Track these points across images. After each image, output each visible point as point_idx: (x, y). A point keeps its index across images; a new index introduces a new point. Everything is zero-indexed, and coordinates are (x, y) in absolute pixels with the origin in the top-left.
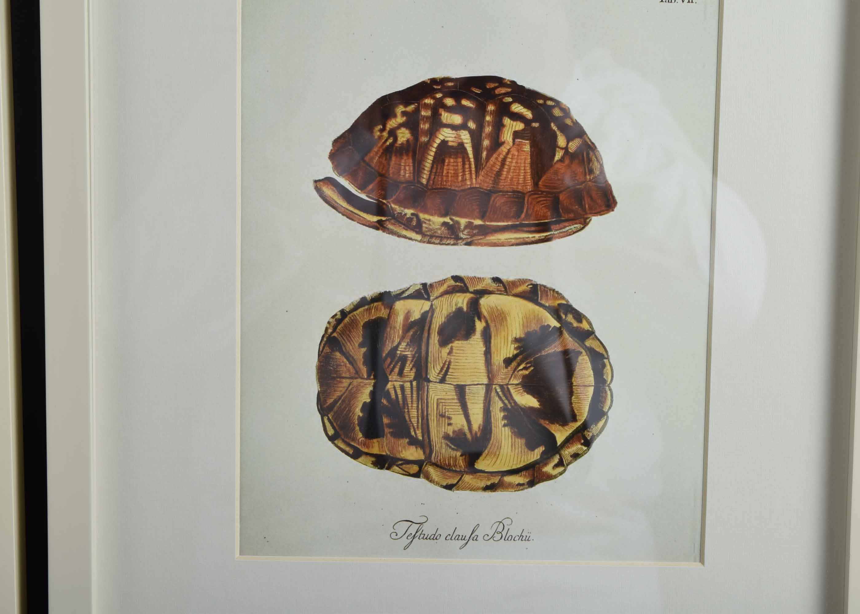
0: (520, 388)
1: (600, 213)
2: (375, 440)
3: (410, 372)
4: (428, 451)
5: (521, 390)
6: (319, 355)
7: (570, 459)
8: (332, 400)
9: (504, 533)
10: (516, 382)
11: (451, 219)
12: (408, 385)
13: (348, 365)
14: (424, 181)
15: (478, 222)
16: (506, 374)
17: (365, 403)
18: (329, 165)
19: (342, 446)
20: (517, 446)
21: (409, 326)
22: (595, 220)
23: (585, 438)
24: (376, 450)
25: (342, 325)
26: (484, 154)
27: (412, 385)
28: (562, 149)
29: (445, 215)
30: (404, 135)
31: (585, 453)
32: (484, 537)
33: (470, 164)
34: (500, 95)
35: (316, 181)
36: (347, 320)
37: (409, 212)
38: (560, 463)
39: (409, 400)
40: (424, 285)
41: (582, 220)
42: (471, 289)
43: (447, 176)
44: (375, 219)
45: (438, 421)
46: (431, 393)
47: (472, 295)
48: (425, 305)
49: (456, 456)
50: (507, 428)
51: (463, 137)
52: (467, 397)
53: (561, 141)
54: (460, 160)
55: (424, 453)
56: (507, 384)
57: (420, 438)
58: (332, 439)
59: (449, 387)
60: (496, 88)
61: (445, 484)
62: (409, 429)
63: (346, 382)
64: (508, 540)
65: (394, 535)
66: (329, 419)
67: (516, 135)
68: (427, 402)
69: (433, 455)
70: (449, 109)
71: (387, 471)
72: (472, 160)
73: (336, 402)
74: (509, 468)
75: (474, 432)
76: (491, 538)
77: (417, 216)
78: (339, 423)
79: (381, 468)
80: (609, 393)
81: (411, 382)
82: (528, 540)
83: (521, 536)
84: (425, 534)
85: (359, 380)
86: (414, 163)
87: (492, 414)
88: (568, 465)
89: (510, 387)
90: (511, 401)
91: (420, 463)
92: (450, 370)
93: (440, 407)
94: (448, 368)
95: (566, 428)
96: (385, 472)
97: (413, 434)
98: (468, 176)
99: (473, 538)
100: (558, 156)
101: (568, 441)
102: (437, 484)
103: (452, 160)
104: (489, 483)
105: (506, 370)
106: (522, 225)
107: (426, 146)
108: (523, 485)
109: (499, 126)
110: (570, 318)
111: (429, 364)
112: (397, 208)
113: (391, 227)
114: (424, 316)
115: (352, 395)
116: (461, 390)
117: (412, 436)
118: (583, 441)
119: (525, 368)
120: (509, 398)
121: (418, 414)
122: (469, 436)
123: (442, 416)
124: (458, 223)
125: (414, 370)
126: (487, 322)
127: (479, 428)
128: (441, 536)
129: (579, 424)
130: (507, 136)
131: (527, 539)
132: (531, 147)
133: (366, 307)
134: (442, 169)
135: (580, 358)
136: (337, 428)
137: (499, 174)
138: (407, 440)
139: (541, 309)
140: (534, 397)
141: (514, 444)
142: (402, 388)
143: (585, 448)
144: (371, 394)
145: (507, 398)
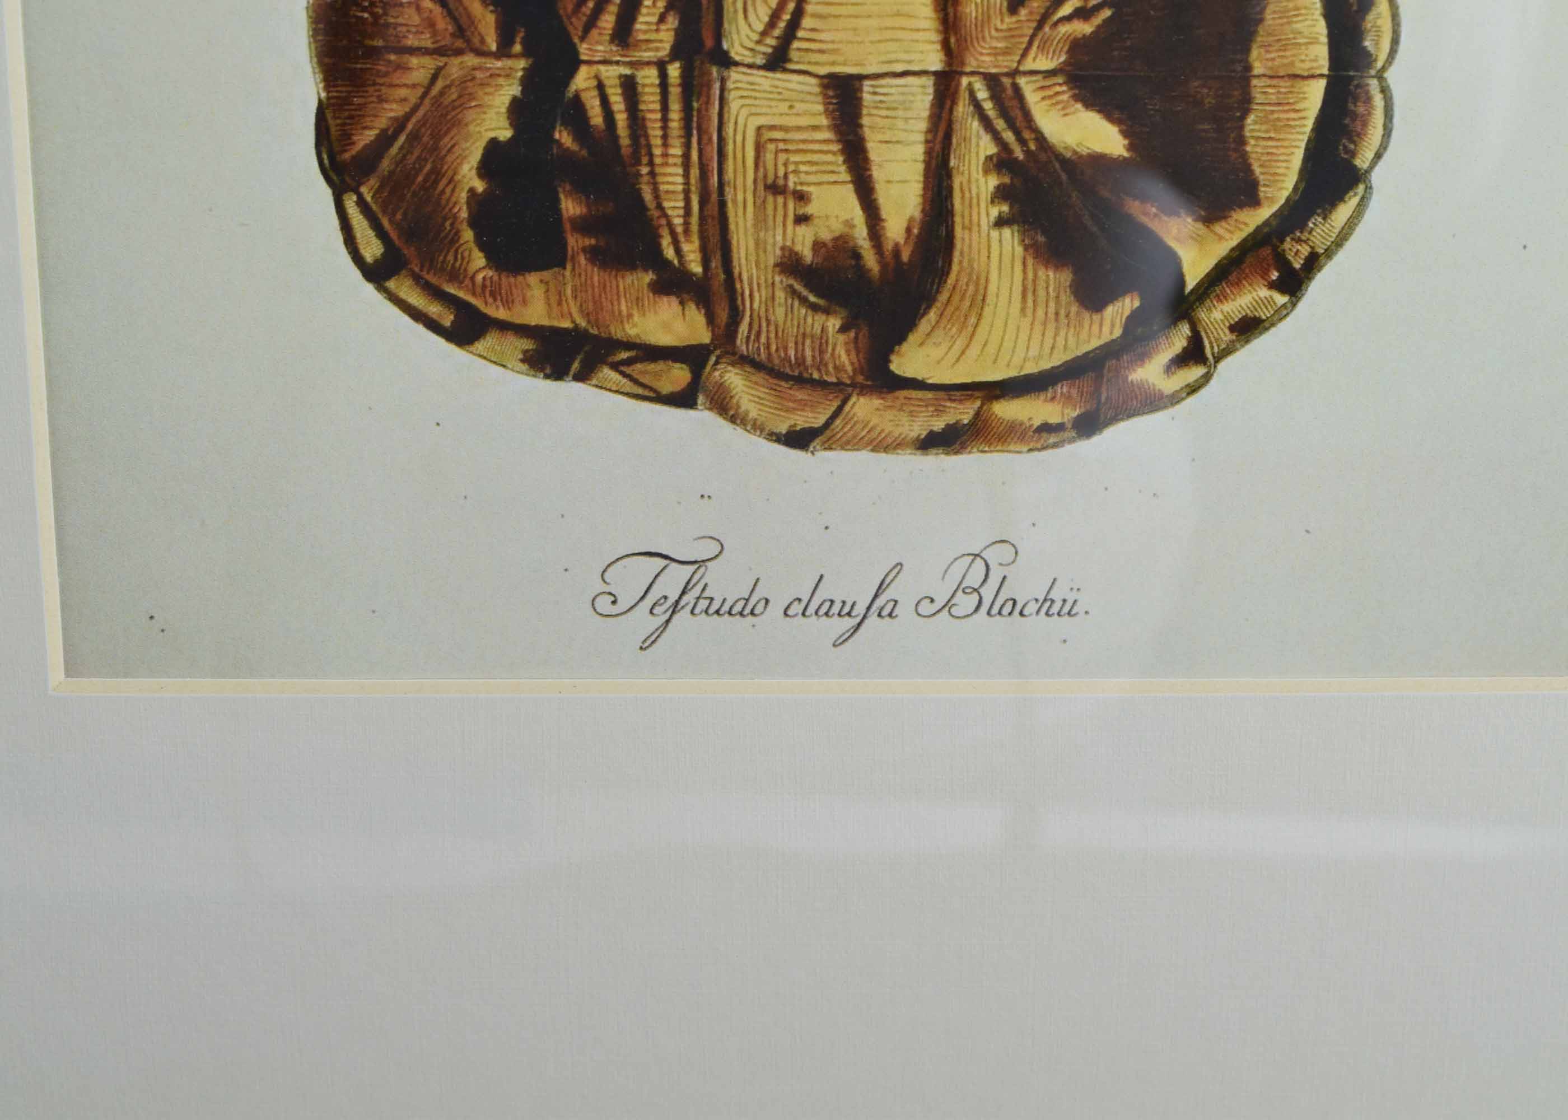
0: (1060, 88)
2: (533, 279)
3: (655, 28)
4: (723, 315)
5: (1063, 92)
7: (1227, 336)
8: (370, 135)
9: (988, 593)
10: (1045, 63)
12: (648, 77)
16: (1011, 34)
17: (493, 144)
19: (416, 299)
20: (1041, 293)
23: (1282, 262)
24: (536, 313)
27: (663, 75)
31: (1281, 314)
32: (917, 605)
38: (1192, 353)
39: (655, 132)
45: (760, 207)
46: (734, 105)
49: (823, 329)
50: (1007, 232)
52: (865, 121)
55: (711, 319)
56: (1014, 73)
57: (697, 269)
58: (376, 273)
59: (800, 83)
61: (783, 428)
62: (656, 239)
63: (420, 69)
64: (1000, 613)
65: (604, 604)
66: (361, 203)
68: (721, 140)
69: (743, 328)
73: (385, 140)
74: (1012, 373)
75: (889, 246)
76: (944, 607)
78: (399, 216)
79: (558, 374)
80: (1378, 101)
81: (661, 66)
82: (1069, 613)
83: (1045, 600)
84: (712, 599)
85: (471, 60)
87: (957, 182)
88: (1218, 359)
89: (1022, 81)
90: (1027, 135)
91: (694, 358)
92: (807, 22)
93: (769, 157)
94: (798, 13)
95: (1219, 228)
96: (570, 390)
97: (670, 253)
99: (882, 608)
101: (1225, 274)
102: (757, 427)
104: (938, 425)
105: (1009, 21)
108: (1059, 428)
115: (444, 114)
116: (843, 96)
117: (668, 263)
118: (1275, 275)
119: (1081, 13)
120: (1020, 122)
121: (687, 183)
122: (870, 260)
123: (776, 189)
125: (673, 21)
127: (908, 230)
128: (770, 604)
129: (1264, 213)
131: (1066, 609)
136: (394, 235)
138: (648, 277)
140: (1110, 118)
141: (1030, 287)
142: (630, 87)
143: (1281, 299)
144: (517, 109)
145: (1011, 125)
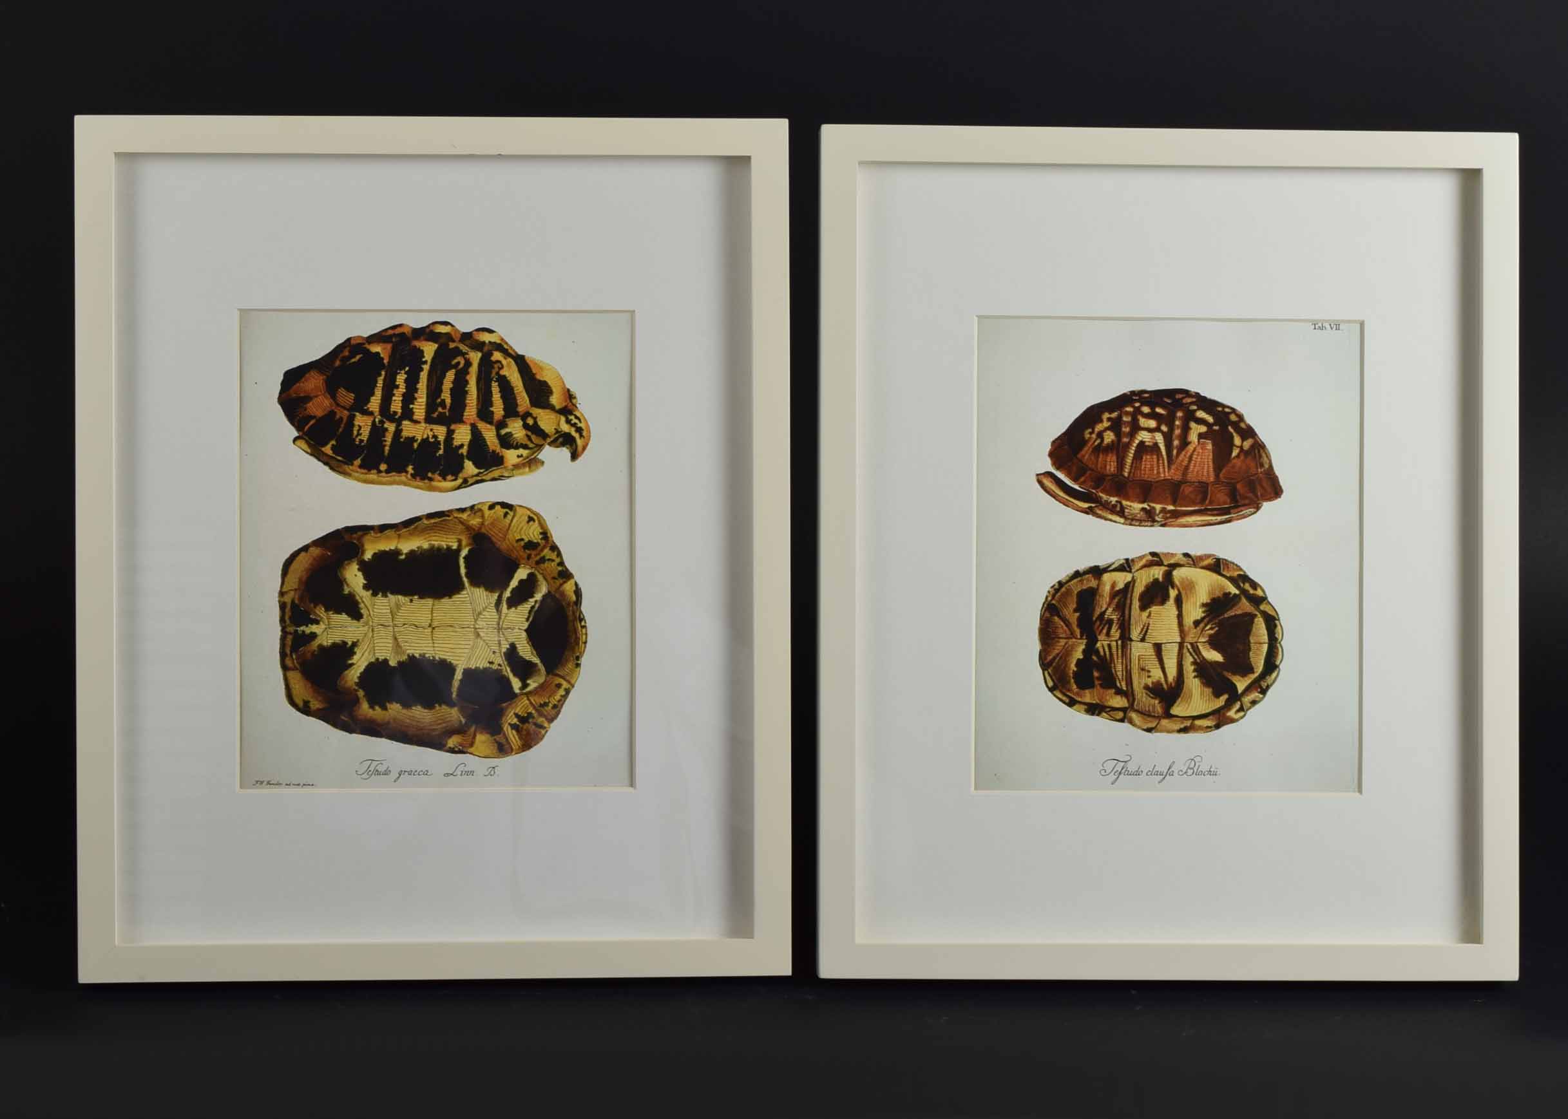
0: (1208, 646)
1: (1269, 499)
2: (1087, 691)
3: (1115, 633)
4: (1131, 699)
6: (1041, 619)
7: (1249, 705)
8: (1051, 657)
10: (1203, 640)
11: (1149, 505)
12: (1114, 644)
13: (1065, 628)
14: (1126, 474)
15: (1171, 508)
16: (1195, 633)
17: (1079, 659)
18: (1048, 461)
19: (1060, 696)
20: (1205, 695)
21: (1114, 594)
22: (1266, 506)
23: (1261, 687)
24: (1088, 699)
25: (1059, 594)
26: (1175, 452)
27: (1117, 643)
28: (1238, 447)
29: (1143, 502)
30: (1109, 437)
31: (1263, 698)
33: (1163, 460)
34: (1186, 404)
35: (1038, 475)
36: (1063, 589)
37: (1114, 500)
38: (1241, 709)
39: (1115, 657)
40: (1127, 560)
41: (1255, 505)
42: (1166, 563)
43: (1145, 470)
44: (1086, 505)
45: (1139, 673)
46: (1133, 650)
47: (1166, 568)
48: (1128, 577)
49: (1155, 703)
50: (1196, 679)
51: (1157, 438)
52: (1163, 653)
53: (1237, 441)
54: (1155, 457)
55: (1128, 700)
56: (1196, 642)
57: (1125, 689)
58: (1051, 690)
59: (1148, 645)
60: (1183, 398)
61: (1145, 727)
62: (1115, 681)
63: (1063, 642)
66: (1049, 673)
67: (1201, 436)
68: (1130, 659)
69: (1136, 703)
70: (1147, 416)
71: (1097, 717)
72: (1165, 457)
73: (1054, 658)
74: (1199, 713)
75: (1169, 683)
77: (1120, 503)
78: (1057, 676)
79: (1093, 714)
80: (1280, 649)
81: (1117, 641)
85: (1074, 640)
86: (1117, 459)
87: (1184, 668)
88: (1247, 710)
89: (1198, 644)
90: (1200, 656)
91: (1124, 710)
92: (1149, 631)
93: (1141, 662)
94: (1147, 629)
95: (1246, 679)
96: (1096, 718)
97: (1118, 685)
98: (1161, 470)
100: (1235, 452)
101: (1248, 690)
102: (1139, 727)
103: (1148, 457)
104: (1182, 726)
105: (1195, 630)
106: (1207, 510)
107: (1128, 445)
108: (1210, 727)
109: (1186, 429)
110: (1247, 586)
111: (1131, 627)
112: (1104, 497)
113: (1099, 512)
114: (1127, 585)
115: (1067, 653)
116: (1158, 648)
117: (1118, 688)
118: (1259, 690)
119: (1211, 629)
120: (1198, 653)
121: (1122, 668)
122: (1165, 686)
123: (1143, 669)
124: (1154, 508)
125: (1119, 631)
126: (1179, 590)
127: (1174, 679)
129: (1256, 675)
130: (1193, 437)
132: (1213, 445)
133: (1079, 579)
134: (1141, 462)
135: (1256, 620)
136: (1056, 681)
137: (1187, 467)
138: (1114, 690)
139: (1223, 579)
140: (1219, 652)
141: (1202, 692)
142: (1109, 646)
143: (1261, 696)
144: (1084, 651)
145: (1196, 654)
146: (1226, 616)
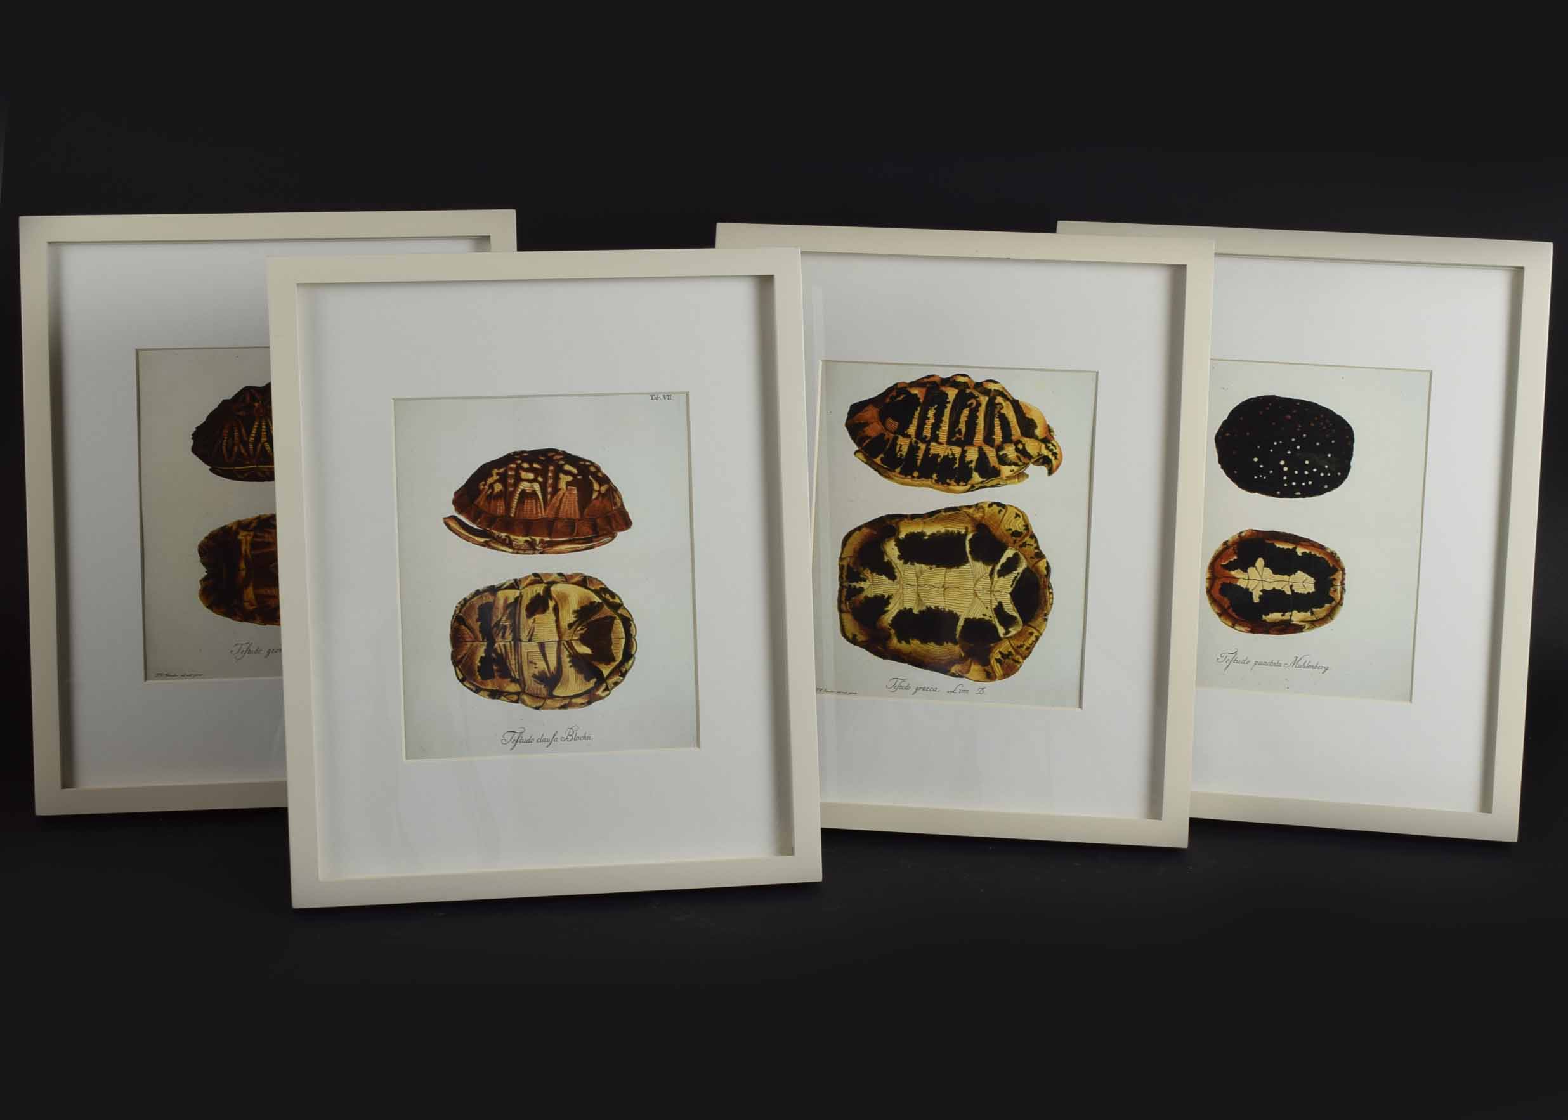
0: (579, 642)
1: (622, 530)
2: (489, 681)
3: (509, 636)
4: (523, 685)
6: (451, 628)
7: (613, 686)
8: (460, 657)
9: (574, 736)
10: (576, 638)
11: (531, 538)
12: (508, 644)
13: (470, 634)
14: (512, 515)
15: (548, 539)
16: (569, 634)
17: (482, 657)
18: (453, 508)
19: (468, 685)
20: (579, 680)
21: (507, 606)
22: (620, 534)
23: (621, 672)
24: (489, 687)
25: (465, 608)
26: (549, 496)
27: (511, 644)
28: (596, 491)
29: (526, 536)
30: (498, 487)
31: (622, 681)
32: (561, 739)
33: (540, 504)
34: (557, 460)
35: (445, 518)
36: (468, 605)
37: (503, 535)
38: (607, 689)
39: (509, 653)
40: (515, 580)
41: (611, 535)
42: (545, 581)
43: (527, 511)
44: (482, 540)
45: (528, 666)
46: (523, 649)
47: (546, 585)
48: (517, 593)
49: (541, 688)
50: (572, 669)
51: (535, 487)
52: (546, 650)
53: (596, 486)
54: (534, 501)
55: (521, 687)
56: (571, 640)
57: (518, 677)
58: (462, 681)
59: (534, 644)
60: (554, 455)
61: (534, 706)
62: (510, 672)
63: (469, 645)
64: (576, 740)
65: (504, 742)
66: (459, 669)
67: (568, 484)
68: (521, 655)
69: (527, 688)
70: (527, 470)
71: (498, 700)
72: (541, 500)
73: (463, 657)
74: (574, 694)
75: (551, 672)
76: (566, 740)
77: (509, 537)
78: (465, 671)
79: (494, 698)
80: (634, 642)
81: (510, 642)
83: (584, 737)
84: (523, 740)
85: (477, 643)
86: (505, 504)
87: (562, 660)
88: (612, 689)
89: (572, 642)
90: (574, 651)
91: (518, 694)
92: (535, 633)
93: (529, 657)
94: (533, 632)
95: (609, 666)
97: (513, 675)
98: (539, 511)
99: (555, 740)
100: (595, 495)
101: (611, 674)
102: (530, 706)
103: (529, 501)
104: (562, 704)
105: (569, 631)
106: (574, 540)
107: (513, 493)
108: (585, 704)
109: (557, 479)
110: (608, 596)
111: (521, 630)
112: (496, 533)
113: (493, 544)
114: (517, 599)
115: (473, 653)
116: (542, 646)
117: (513, 677)
118: (620, 674)
119: (581, 629)
121: (515, 663)
122: (548, 675)
123: (531, 662)
124: (535, 540)
125: (512, 635)
126: (556, 602)
127: (554, 669)
128: (534, 740)
129: (617, 663)
130: (562, 485)
131: (588, 739)
132: (578, 490)
133: (480, 596)
134: (524, 505)
135: (615, 621)
136: (465, 674)
137: (559, 508)
138: (509, 680)
139: (589, 591)
140: (588, 647)
141: (577, 678)
142: (505, 647)
143: (621, 678)
144: (486, 651)
145: (571, 649)
146: (592, 619)
